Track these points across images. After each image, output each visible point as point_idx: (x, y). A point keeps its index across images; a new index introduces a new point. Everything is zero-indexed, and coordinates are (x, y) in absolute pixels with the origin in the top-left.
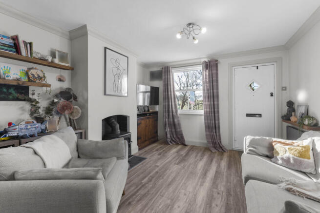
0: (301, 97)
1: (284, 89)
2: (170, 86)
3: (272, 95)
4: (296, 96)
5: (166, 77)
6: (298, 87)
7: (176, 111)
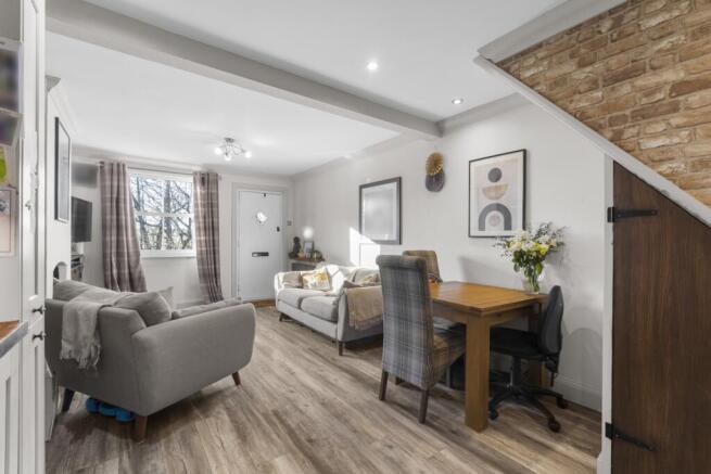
0: (308, 233)
1: (289, 223)
2: (125, 203)
3: (278, 229)
4: (302, 232)
5: (115, 184)
6: (304, 224)
7: (137, 254)
